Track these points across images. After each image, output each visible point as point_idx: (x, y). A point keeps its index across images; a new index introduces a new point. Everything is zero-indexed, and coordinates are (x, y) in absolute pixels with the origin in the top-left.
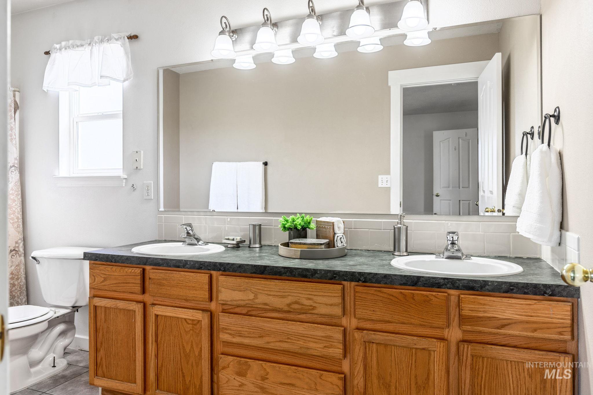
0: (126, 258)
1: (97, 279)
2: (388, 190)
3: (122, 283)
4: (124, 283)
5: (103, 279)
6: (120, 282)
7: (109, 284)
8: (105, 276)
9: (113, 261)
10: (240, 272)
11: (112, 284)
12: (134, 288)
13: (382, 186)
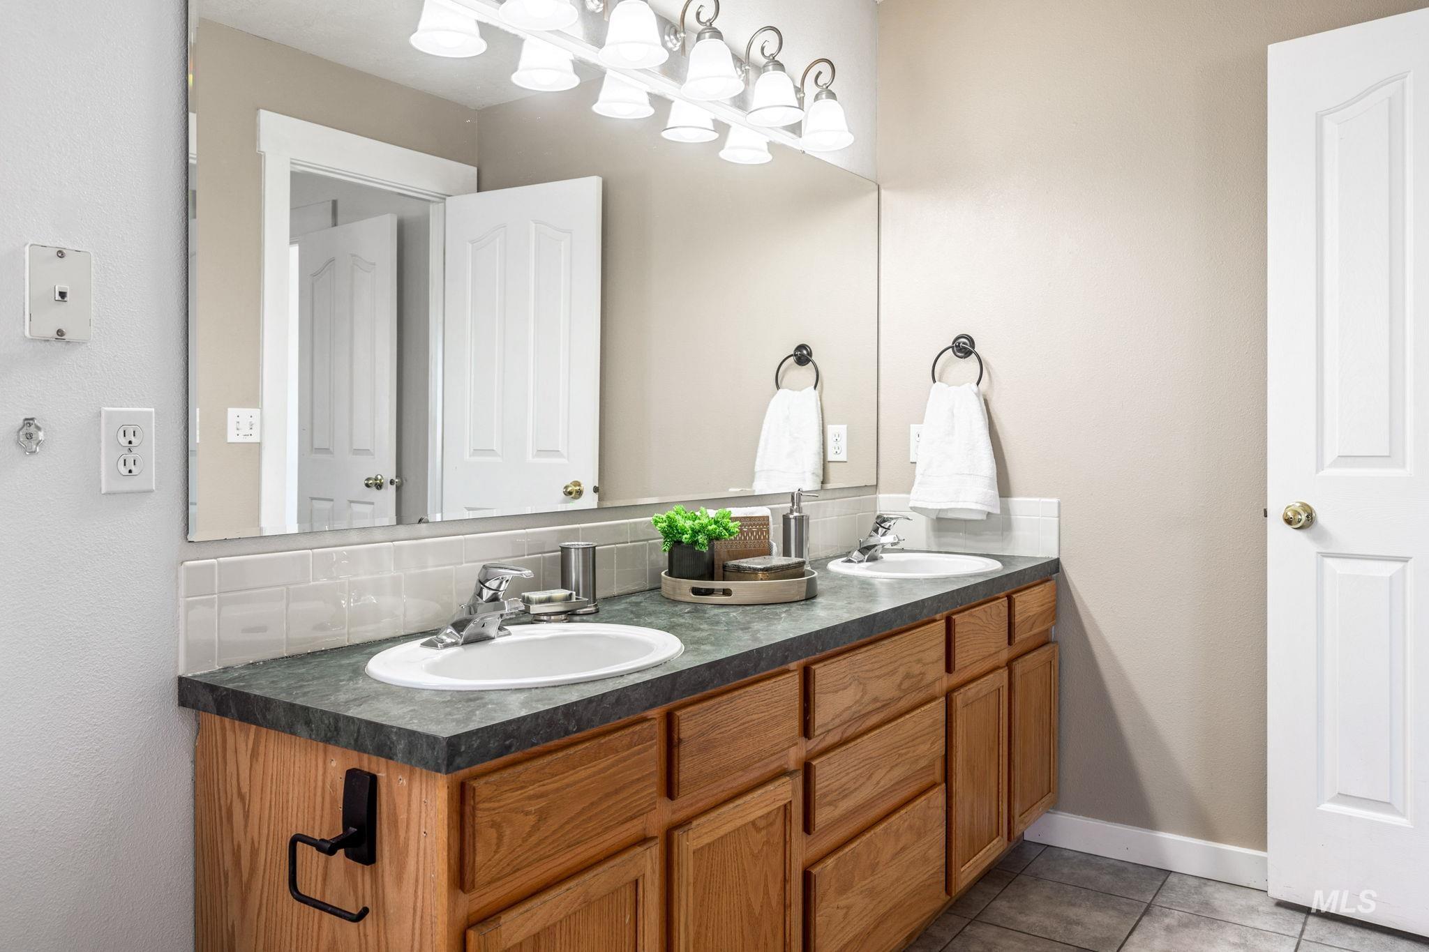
0: (612, 699)
1: (508, 832)
2: (254, 451)
3: (600, 799)
4: (608, 796)
5: (532, 819)
6: (595, 799)
7: (556, 826)
8: (542, 803)
9: (571, 728)
10: (844, 643)
11: (567, 823)
12: (640, 799)
13: (241, 439)
